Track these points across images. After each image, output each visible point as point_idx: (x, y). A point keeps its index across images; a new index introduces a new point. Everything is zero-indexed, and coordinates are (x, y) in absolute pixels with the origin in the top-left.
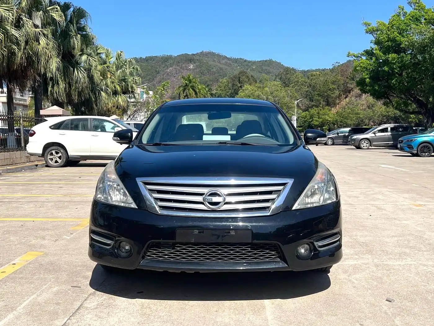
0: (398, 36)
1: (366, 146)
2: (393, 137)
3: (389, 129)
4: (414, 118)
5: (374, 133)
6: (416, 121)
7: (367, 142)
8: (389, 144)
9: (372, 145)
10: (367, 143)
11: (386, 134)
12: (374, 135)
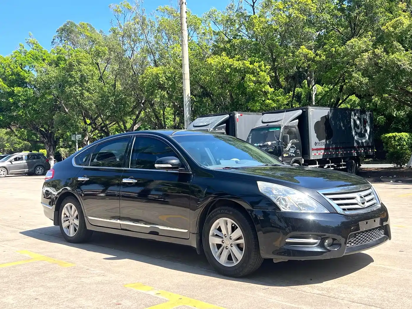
0: (21, 71)
1: (4, 174)
2: (28, 165)
3: (24, 157)
4: (9, 147)
5: (11, 162)
6: (11, 149)
7: (4, 170)
8: (24, 171)
9: (9, 173)
10: (4, 172)
11: (21, 162)
12: (10, 163)
